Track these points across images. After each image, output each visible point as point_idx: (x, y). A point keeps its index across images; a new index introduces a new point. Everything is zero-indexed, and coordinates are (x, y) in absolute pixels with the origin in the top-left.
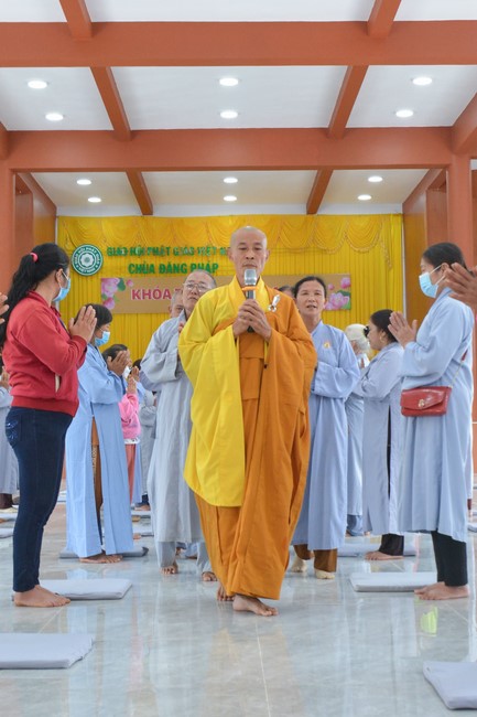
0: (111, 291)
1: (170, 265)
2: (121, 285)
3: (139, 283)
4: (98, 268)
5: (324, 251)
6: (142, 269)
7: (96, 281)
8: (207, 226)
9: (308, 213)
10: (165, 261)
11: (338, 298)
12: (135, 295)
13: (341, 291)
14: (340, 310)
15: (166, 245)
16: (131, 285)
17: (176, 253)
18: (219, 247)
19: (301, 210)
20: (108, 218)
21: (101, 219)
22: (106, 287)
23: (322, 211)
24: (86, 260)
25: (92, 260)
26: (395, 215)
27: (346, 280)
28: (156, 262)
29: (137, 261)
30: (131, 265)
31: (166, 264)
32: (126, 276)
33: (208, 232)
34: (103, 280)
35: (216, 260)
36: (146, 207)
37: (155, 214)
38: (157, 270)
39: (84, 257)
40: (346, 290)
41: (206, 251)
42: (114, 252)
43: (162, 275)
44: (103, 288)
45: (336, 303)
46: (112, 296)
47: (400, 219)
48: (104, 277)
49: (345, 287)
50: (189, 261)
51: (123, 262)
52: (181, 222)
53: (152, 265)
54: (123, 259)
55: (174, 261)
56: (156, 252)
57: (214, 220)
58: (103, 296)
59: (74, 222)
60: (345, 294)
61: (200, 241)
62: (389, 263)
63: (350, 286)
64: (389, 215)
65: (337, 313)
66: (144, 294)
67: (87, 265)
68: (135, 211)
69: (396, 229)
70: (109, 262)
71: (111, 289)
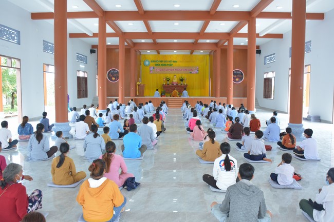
2: (154, 68)
3: (157, 67)
4: (149, 64)
5: (194, 62)
6: (157, 65)
10: (162, 63)
11: (196, 71)
12: (156, 70)
18: (173, 61)
19: (189, 54)
20: (151, 55)
21: (149, 55)
23: (193, 54)
24: (147, 63)
27: (198, 68)
28: (160, 63)
29: (156, 63)
32: (154, 66)
33: (171, 58)
34: (150, 67)
35: (172, 63)
36: (159, 53)
37: (161, 54)
38: (161, 65)
40: (198, 70)
41: (170, 61)
42: (151, 61)
50: (167, 63)
51: (154, 63)
52: (165, 55)
55: (164, 63)
56: (161, 61)
57: (172, 55)
58: (150, 70)
59: (144, 55)
61: (169, 59)
65: (196, 74)
66: (158, 70)
68: (156, 54)
69: (208, 57)
70: (151, 63)
71: (152, 69)
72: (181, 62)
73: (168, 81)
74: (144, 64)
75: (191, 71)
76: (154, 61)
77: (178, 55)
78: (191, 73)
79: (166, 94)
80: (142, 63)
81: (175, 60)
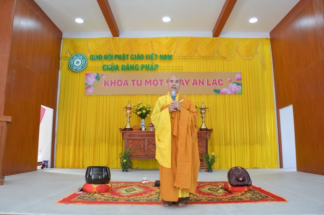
0: (91, 81)
1: (128, 65)
2: (98, 78)
3: (108, 76)
4: (84, 67)
5: (224, 58)
6: (111, 68)
7: (83, 75)
8: (152, 43)
9: (214, 36)
10: (125, 63)
11: (234, 87)
12: (105, 83)
13: (236, 83)
14: (235, 94)
15: (126, 53)
16: (104, 77)
17: (132, 59)
18: (159, 55)
19: (209, 34)
20: (92, 39)
21: (87, 39)
22: (88, 78)
23: (221, 36)
24: (78, 63)
25: (81, 62)
26: (266, 39)
27: (238, 76)
28: (119, 63)
29: (108, 63)
30: (104, 66)
31: (126, 65)
32: (101, 72)
33: (152, 46)
34: (86, 74)
35: (157, 62)
36: (115, 32)
37: (121, 36)
38: (120, 68)
39: (76, 61)
40: (239, 82)
41: (150, 57)
42: (92, 58)
43: (123, 72)
44: (86, 79)
45: (233, 90)
46: (91, 84)
47: (269, 41)
48: (88, 72)
49: (238, 80)
50: (140, 63)
51: (99, 64)
52: (136, 40)
53: (117, 66)
54: (100, 62)
55: (131, 63)
58: (86, 84)
59: (72, 41)
60: (238, 84)
61: (148, 51)
62: (263, 66)
63: (241, 79)
64: (263, 39)
65: (234, 96)
66: (111, 83)
67: (77, 65)
68: (108, 34)
70: (91, 64)
71: (92, 80)
72: (184, 58)
73: (143, 116)
74: (70, 68)
75: (218, 87)
76: (99, 58)
77: (174, 40)
78: (217, 92)
79: (135, 163)
80: (63, 64)
81: (164, 52)
